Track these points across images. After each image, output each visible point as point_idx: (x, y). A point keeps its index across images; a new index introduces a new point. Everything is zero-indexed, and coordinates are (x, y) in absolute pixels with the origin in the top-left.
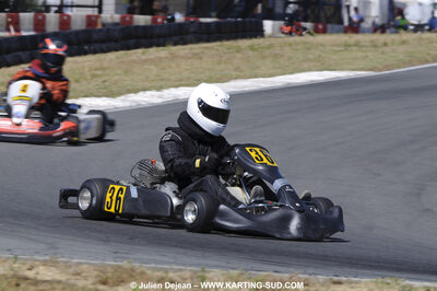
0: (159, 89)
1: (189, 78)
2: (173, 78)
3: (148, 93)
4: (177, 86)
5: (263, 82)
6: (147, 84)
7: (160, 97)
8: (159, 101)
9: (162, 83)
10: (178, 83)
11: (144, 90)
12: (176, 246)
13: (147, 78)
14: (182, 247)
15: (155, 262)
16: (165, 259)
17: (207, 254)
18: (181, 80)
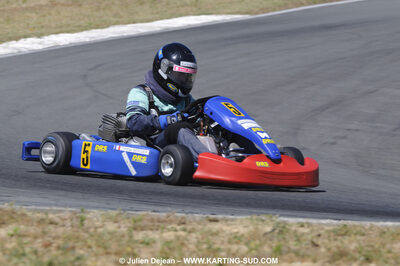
0: (40, 36)
1: (68, 25)
2: (53, 25)
3: (29, 40)
4: (57, 33)
5: (141, 28)
6: (28, 32)
7: (40, 43)
8: (40, 47)
9: (43, 30)
10: (58, 30)
11: (25, 37)
12: (57, 189)
13: (28, 24)
14: (62, 190)
15: (36, 204)
16: (46, 201)
17: (87, 196)
18: (61, 27)
